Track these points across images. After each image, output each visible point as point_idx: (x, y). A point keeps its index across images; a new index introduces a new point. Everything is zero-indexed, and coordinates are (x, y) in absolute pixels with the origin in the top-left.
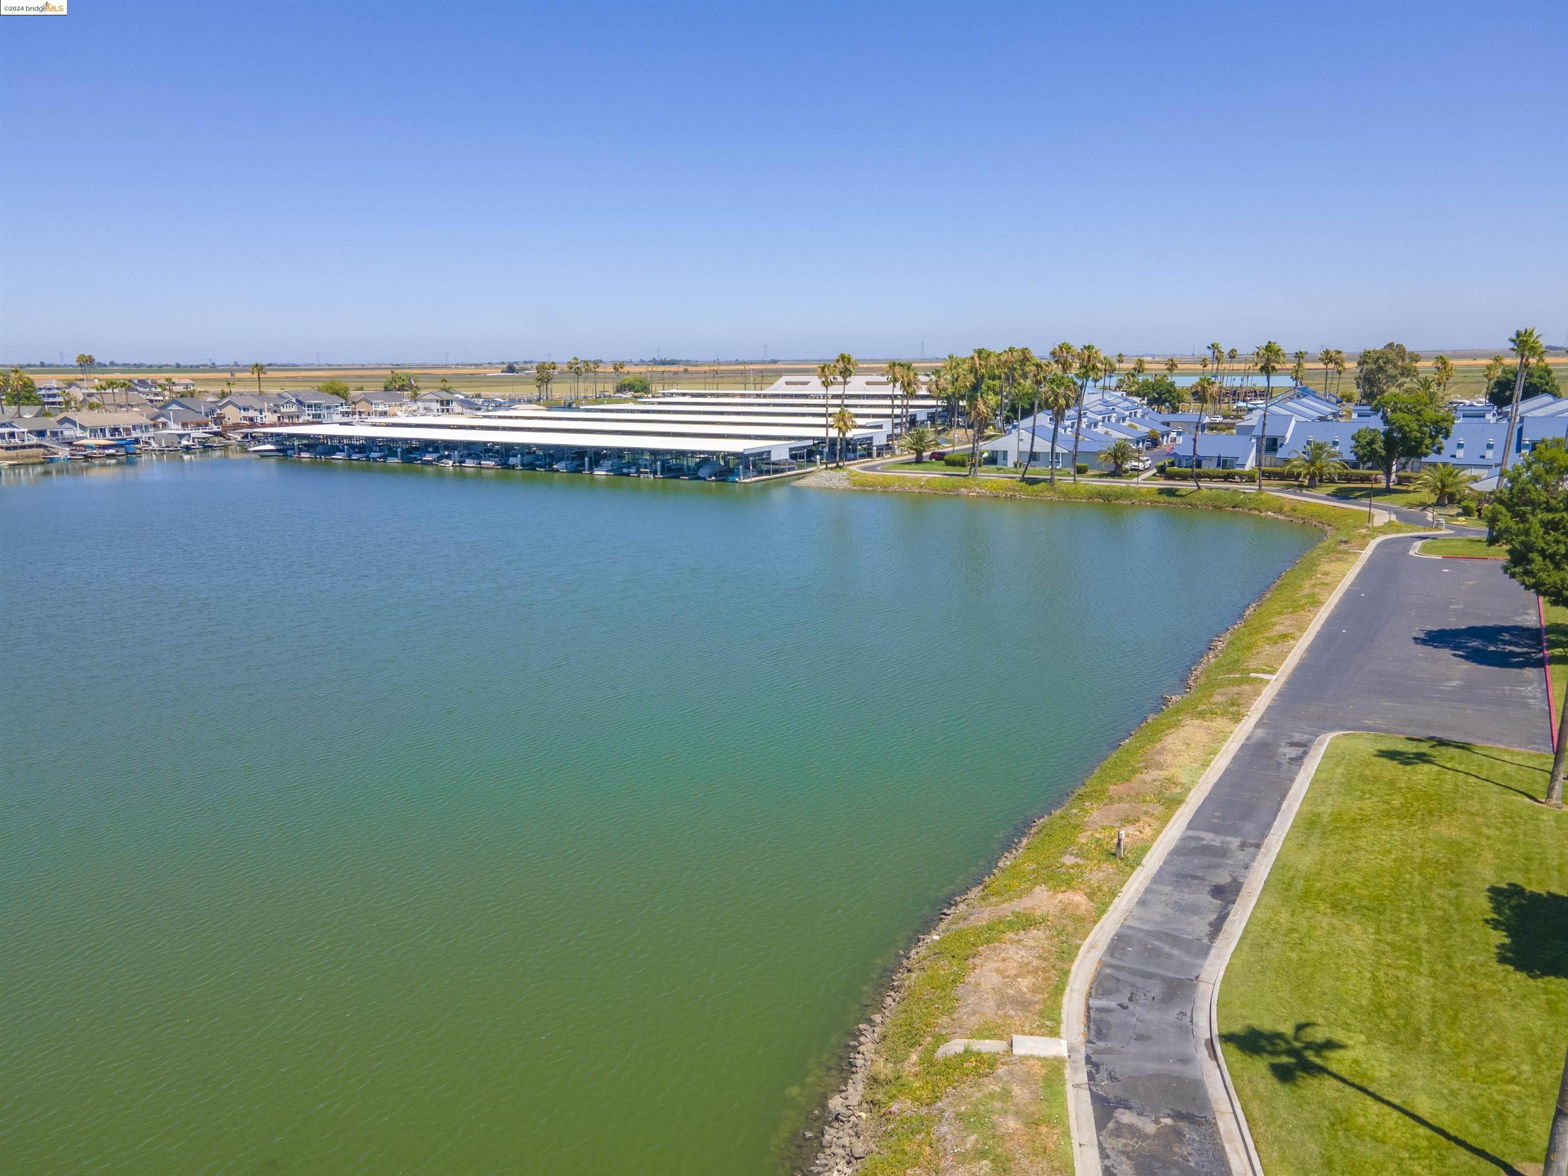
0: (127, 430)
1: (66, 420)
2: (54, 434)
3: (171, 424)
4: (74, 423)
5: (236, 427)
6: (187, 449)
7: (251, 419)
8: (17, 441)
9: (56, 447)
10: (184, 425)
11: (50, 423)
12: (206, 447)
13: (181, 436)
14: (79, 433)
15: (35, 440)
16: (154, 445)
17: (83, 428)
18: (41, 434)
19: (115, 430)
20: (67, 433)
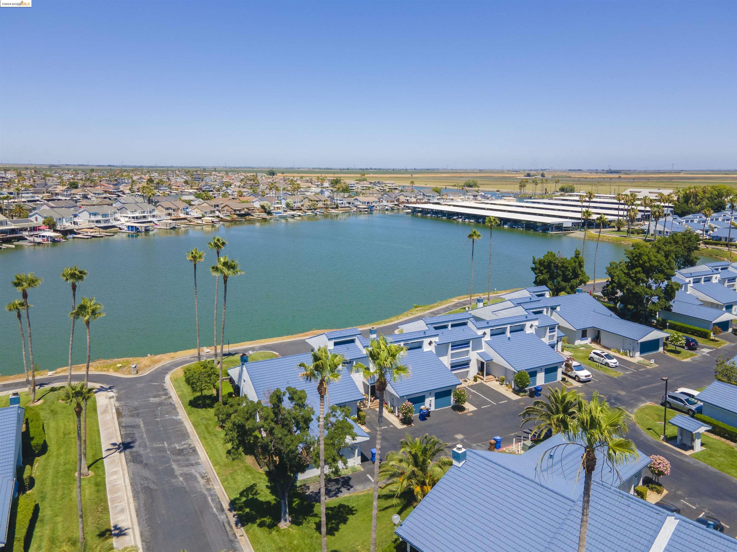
0: (371, 203)
1: (356, 199)
2: (353, 203)
3: (384, 201)
4: (358, 200)
5: (403, 202)
6: (387, 210)
7: (408, 200)
8: (343, 205)
9: (353, 208)
10: (387, 202)
11: (351, 200)
12: (392, 209)
13: (386, 206)
14: (359, 203)
15: (348, 205)
16: (378, 208)
17: (360, 202)
18: (349, 203)
19: (368, 203)
20: (356, 203)
